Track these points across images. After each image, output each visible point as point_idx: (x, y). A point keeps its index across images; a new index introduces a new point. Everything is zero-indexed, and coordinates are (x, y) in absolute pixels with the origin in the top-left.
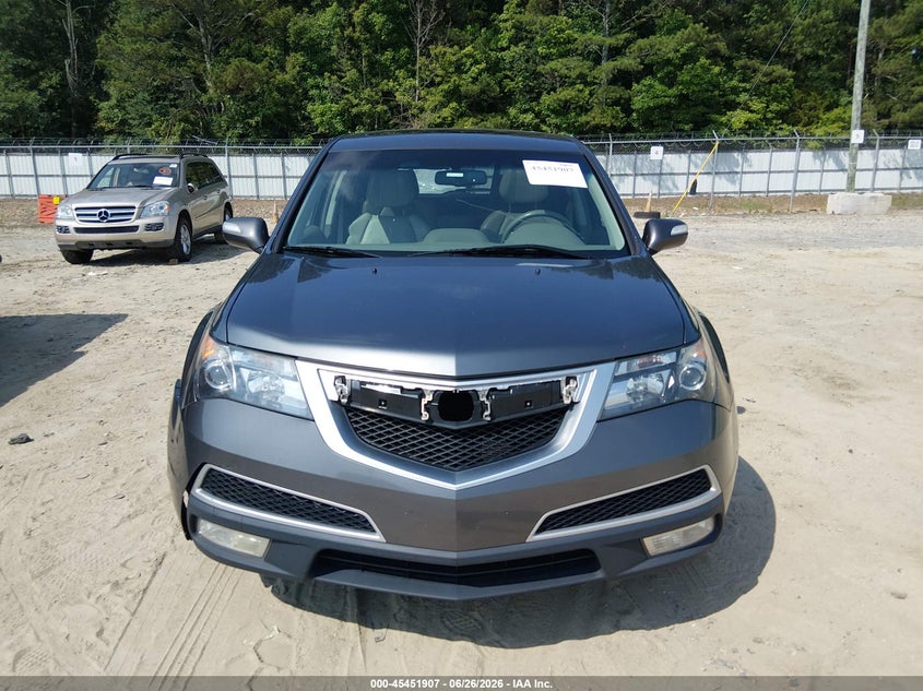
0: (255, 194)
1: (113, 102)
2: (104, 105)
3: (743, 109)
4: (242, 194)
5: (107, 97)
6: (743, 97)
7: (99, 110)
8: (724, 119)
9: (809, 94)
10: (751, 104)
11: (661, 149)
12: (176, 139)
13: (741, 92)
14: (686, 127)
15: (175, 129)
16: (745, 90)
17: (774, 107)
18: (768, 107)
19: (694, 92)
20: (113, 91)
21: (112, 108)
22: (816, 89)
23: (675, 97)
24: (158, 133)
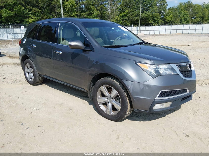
3: (31, 18)
6: (30, 15)
8: (27, 20)
9: (44, 15)
10: (32, 17)
11: (23, 27)
13: (29, 14)
14: (18, 22)
16: (30, 14)
17: (37, 18)
18: (36, 18)
19: (19, 13)
22: (46, 14)
23: (14, 14)
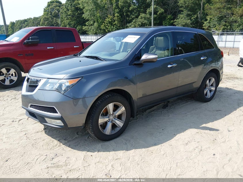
0: (224, 46)
1: (208, 21)
2: (205, 22)
4: (222, 46)
5: (206, 20)
7: (204, 23)
12: (221, 31)
15: (221, 28)
20: (209, 19)
21: (207, 23)
24: (217, 29)
